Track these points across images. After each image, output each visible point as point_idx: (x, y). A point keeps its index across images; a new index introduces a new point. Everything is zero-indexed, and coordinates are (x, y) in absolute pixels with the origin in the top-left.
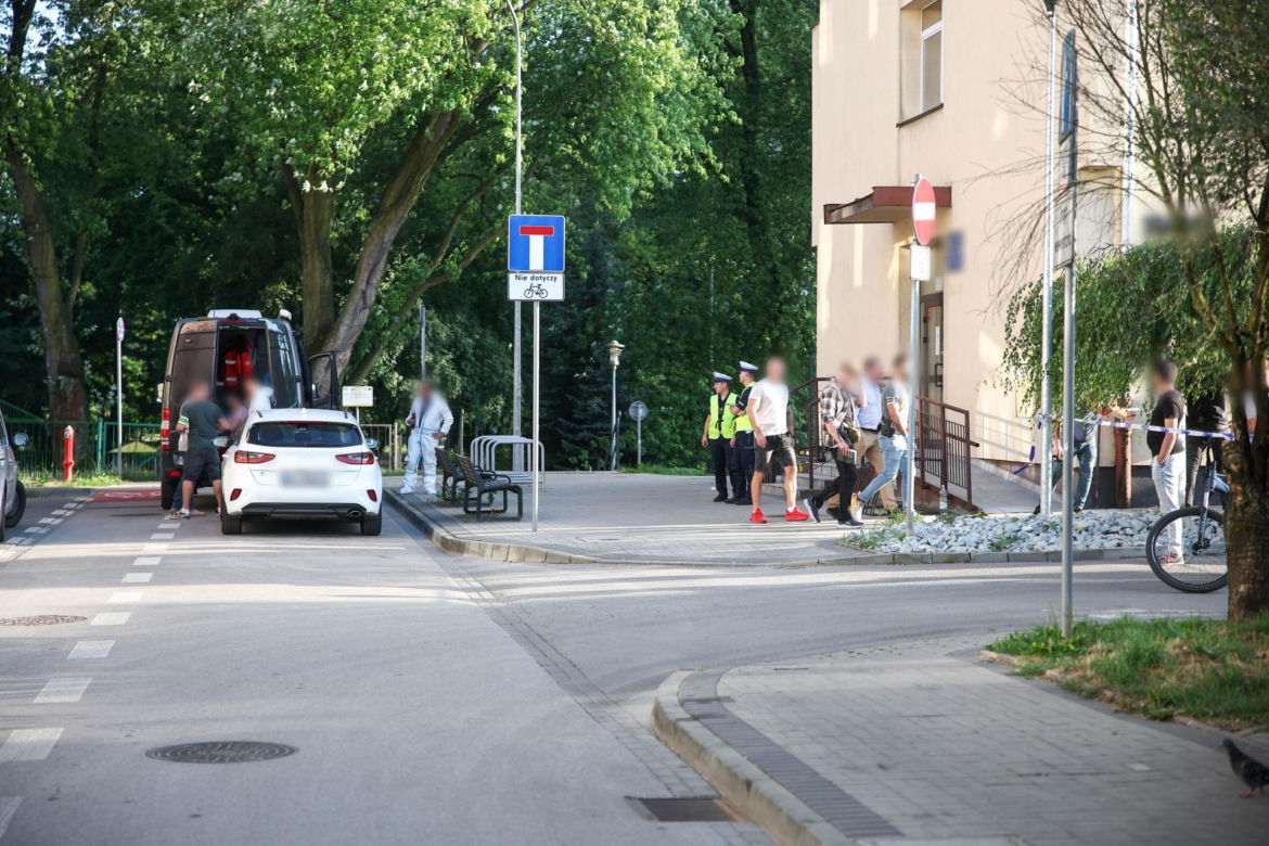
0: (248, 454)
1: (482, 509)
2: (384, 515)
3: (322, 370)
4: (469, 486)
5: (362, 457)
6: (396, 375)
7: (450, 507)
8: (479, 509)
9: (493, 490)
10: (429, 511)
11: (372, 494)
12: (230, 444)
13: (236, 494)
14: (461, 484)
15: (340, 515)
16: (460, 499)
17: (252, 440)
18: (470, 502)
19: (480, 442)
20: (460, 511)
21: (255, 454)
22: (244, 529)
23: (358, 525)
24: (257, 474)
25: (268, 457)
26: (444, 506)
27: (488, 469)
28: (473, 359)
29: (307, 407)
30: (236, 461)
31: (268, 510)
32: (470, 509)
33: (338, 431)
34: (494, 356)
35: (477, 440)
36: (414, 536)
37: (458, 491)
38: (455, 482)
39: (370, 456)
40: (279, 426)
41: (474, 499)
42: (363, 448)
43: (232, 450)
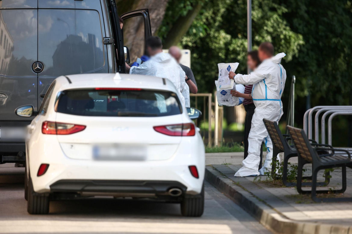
0: (57, 124)
1: (318, 189)
2: (207, 195)
3: (132, 31)
4: (303, 162)
5: (183, 129)
6: (223, 34)
7: (281, 186)
8: (314, 188)
9: (329, 167)
10: (256, 191)
11: (193, 170)
12: (35, 114)
13: (43, 169)
14: (294, 161)
15: (158, 193)
16: (292, 178)
17: (62, 108)
18: (304, 181)
19: (314, 113)
20: (292, 191)
21: (64, 125)
22: (51, 210)
23: (178, 206)
24: (66, 147)
25: (79, 128)
26: (275, 185)
27: (323, 142)
28: (306, 16)
29: (120, 73)
30: (43, 133)
31: (78, 188)
32: (304, 189)
33: (155, 99)
34: (330, 13)
35: (311, 111)
36: (241, 219)
37: (290, 169)
38: (287, 158)
39: (192, 127)
40: (91, 94)
41: (309, 178)
42: (183, 118)
43: (39, 120)
